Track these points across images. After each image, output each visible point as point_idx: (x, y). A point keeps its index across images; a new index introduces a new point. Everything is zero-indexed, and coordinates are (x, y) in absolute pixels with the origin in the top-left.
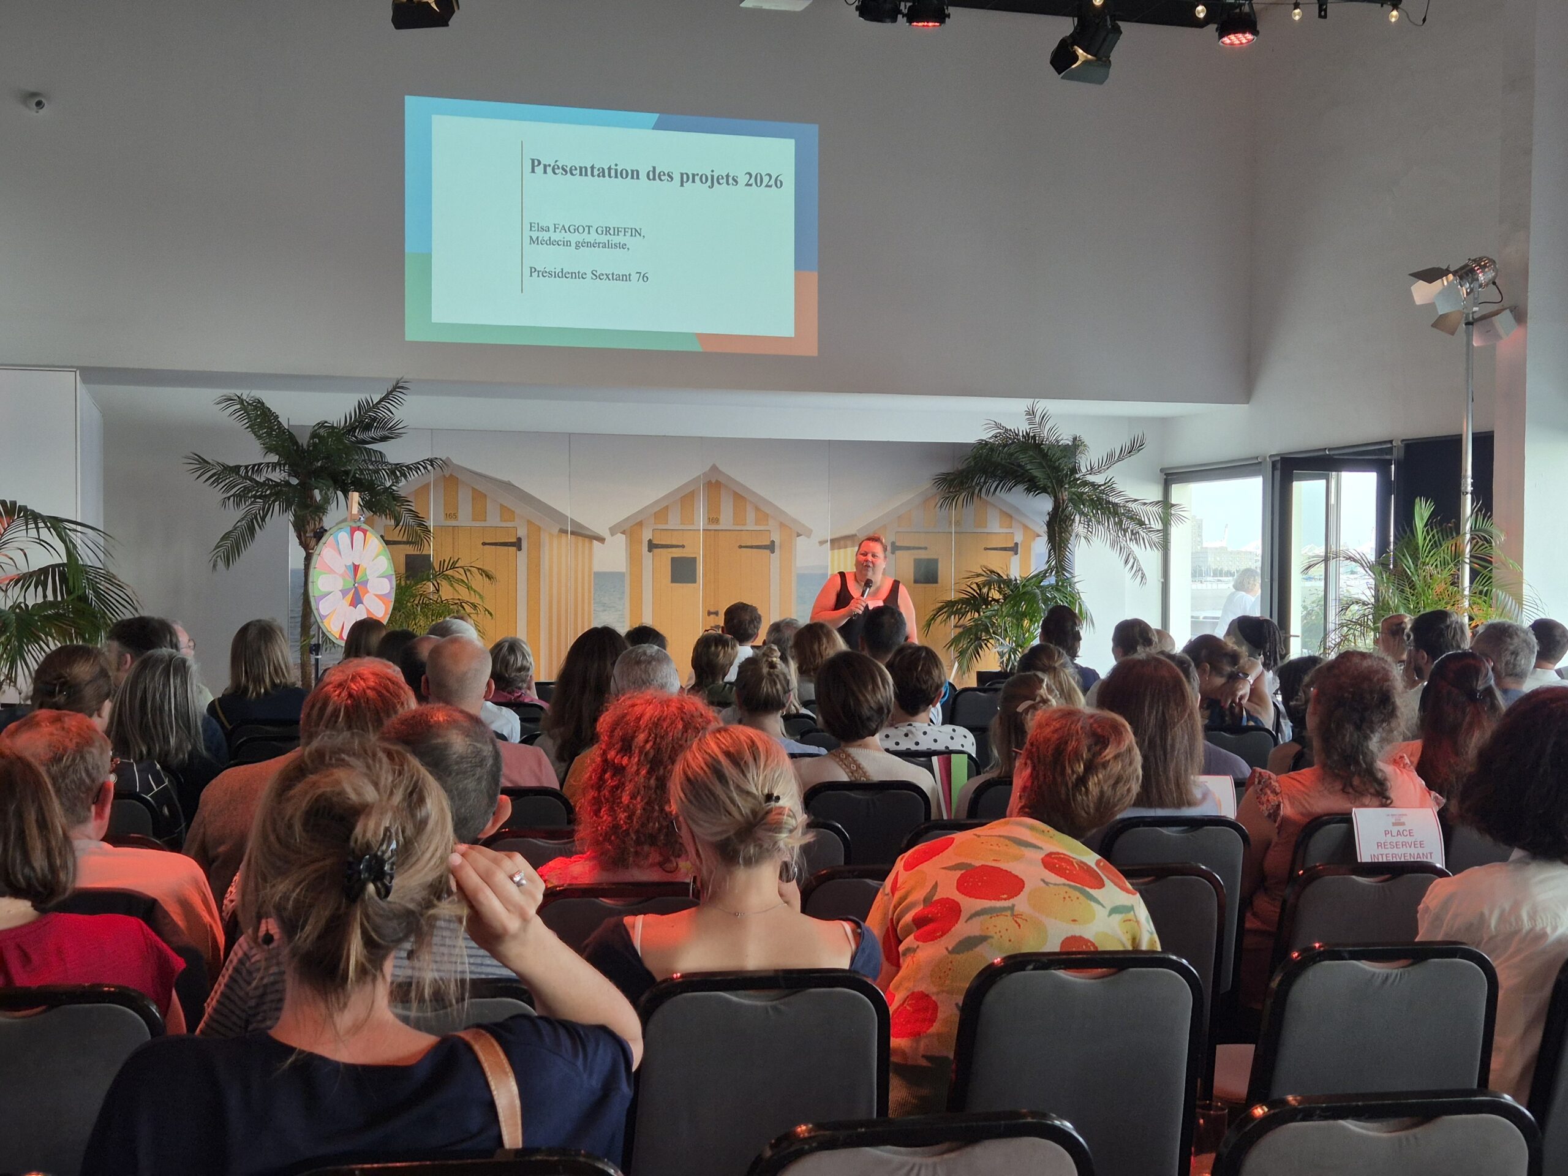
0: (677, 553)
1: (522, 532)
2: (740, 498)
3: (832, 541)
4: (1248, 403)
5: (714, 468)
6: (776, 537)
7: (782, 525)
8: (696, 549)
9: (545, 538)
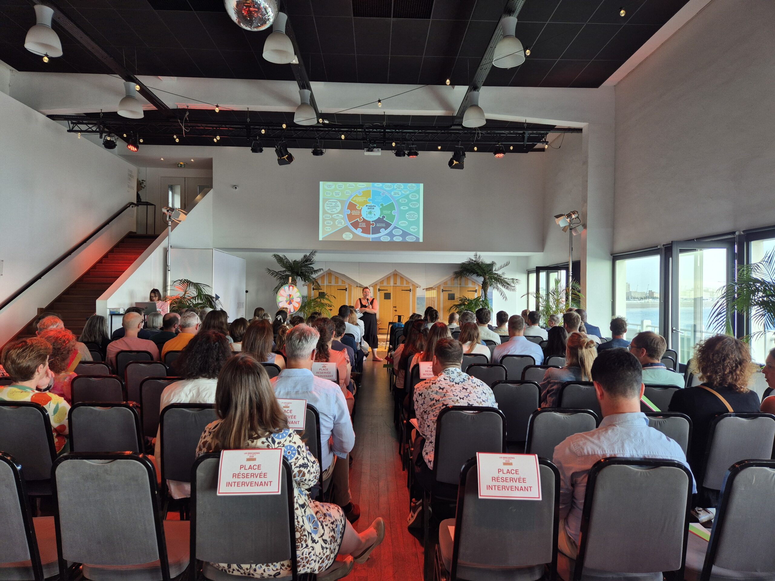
0: (386, 292)
1: (347, 287)
2: (402, 278)
3: (426, 289)
4: (543, 252)
5: (395, 270)
6: (411, 288)
7: (413, 285)
8: (391, 291)
9: (353, 288)
